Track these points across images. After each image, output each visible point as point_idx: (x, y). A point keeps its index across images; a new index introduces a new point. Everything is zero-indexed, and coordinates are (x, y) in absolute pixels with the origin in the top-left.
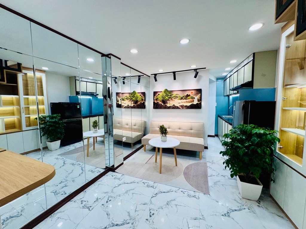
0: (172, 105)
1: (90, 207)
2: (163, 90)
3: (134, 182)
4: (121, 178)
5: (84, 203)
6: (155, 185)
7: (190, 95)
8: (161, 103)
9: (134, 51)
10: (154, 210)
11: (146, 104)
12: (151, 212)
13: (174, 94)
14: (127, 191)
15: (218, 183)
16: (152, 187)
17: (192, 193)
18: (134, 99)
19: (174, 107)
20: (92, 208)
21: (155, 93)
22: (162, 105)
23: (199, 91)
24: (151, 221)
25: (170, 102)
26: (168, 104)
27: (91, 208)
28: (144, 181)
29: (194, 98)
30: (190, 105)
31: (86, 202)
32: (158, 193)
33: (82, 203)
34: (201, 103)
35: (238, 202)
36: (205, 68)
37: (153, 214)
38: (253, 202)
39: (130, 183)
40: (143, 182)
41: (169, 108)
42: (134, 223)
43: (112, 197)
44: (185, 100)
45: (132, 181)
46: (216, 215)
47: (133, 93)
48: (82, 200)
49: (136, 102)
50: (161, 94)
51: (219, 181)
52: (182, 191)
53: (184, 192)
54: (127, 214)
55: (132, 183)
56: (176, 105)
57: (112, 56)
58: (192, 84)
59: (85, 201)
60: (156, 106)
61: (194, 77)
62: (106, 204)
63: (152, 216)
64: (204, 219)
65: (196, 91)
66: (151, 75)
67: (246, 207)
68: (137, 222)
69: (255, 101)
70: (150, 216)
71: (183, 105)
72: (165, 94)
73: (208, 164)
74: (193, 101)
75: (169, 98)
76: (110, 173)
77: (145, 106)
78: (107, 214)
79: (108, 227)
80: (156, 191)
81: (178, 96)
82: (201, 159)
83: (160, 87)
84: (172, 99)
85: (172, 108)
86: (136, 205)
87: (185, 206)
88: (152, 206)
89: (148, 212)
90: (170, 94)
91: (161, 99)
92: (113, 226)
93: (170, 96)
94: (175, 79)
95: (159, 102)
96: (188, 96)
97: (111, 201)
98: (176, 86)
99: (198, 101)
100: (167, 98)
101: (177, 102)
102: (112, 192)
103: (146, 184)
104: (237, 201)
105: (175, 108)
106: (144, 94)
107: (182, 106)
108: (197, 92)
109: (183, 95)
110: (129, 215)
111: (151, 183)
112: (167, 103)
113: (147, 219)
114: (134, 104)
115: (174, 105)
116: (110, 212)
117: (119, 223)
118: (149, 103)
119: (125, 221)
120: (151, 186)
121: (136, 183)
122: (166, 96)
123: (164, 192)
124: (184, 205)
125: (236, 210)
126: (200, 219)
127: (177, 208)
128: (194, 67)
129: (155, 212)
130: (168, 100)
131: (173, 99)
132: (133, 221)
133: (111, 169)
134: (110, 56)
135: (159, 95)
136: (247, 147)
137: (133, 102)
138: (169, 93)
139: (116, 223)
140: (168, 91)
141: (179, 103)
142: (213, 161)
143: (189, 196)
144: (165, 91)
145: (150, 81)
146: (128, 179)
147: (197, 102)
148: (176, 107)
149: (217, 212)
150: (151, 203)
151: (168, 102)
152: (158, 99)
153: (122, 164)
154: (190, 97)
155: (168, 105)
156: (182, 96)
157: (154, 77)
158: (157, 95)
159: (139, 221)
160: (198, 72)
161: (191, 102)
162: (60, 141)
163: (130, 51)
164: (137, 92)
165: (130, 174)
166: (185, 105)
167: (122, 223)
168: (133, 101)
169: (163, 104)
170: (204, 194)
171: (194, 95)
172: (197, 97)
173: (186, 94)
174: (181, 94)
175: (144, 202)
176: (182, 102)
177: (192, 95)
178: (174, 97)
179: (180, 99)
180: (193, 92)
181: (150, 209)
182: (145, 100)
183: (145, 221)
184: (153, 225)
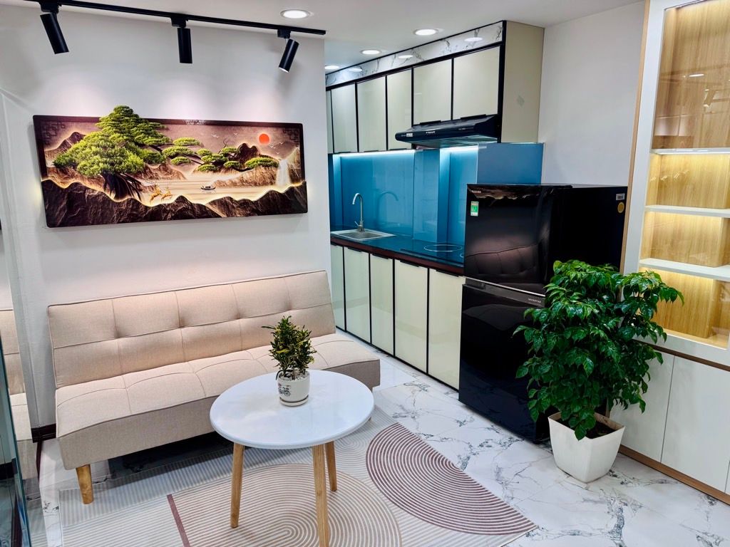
0: (172, 200)
2: (103, 109)
7: (255, 149)
8: (97, 189)
13: (179, 138)
19: (184, 212)
21: (48, 126)
22: (107, 200)
23: (293, 133)
25: (154, 182)
26: (142, 194)
29: (276, 165)
30: (261, 199)
34: (304, 188)
35: (595, 502)
36: (323, 32)
41: (157, 215)
44: (235, 176)
50: (88, 133)
51: (499, 468)
56: (193, 200)
60: (69, 208)
61: (281, 66)
65: (280, 131)
67: (617, 503)
71: (231, 199)
72: (116, 137)
73: (408, 426)
74: (272, 179)
75: (151, 160)
81: (198, 151)
84: (165, 168)
85: (174, 218)
90: (150, 140)
91: (98, 164)
93: (151, 151)
94: (186, 57)
95: (86, 184)
96: (247, 152)
99: (294, 178)
100: (132, 158)
105: (187, 218)
107: (227, 206)
108: (286, 136)
109: (226, 149)
112: (139, 190)
115: (182, 199)
122: (130, 149)
125: (619, 527)
130: (145, 172)
131: (172, 167)
135: (82, 143)
138: (147, 133)
140: (138, 120)
141: (208, 188)
144: (119, 120)
147: (290, 185)
148: (197, 210)
151: (145, 183)
152: (72, 164)
154: (259, 158)
155: (148, 201)
156: (217, 153)
158: (66, 136)
160: (296, 45)
161: (265, 184)
166: (237, 198)
169: (112, 197)
170: (528, 535)
171: (274, 152)
172: (286, 163)
173: (240, 144)
174: (214, 145)
176: (221, 184)
177: (264, 149)
178: (177, 155)
179: (210, 169)
180: (270, 137)
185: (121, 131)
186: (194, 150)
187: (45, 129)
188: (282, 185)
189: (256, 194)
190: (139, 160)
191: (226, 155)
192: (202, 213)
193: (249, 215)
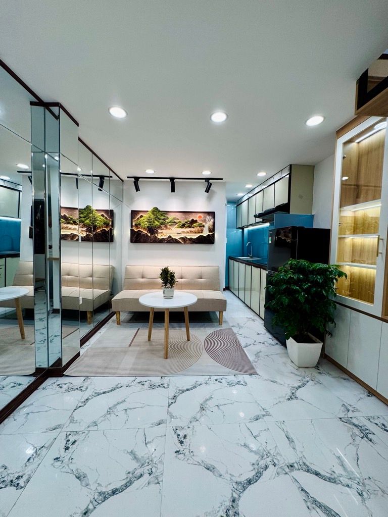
0: (166, 237)
1: (18, 478)
2: (150, 209)
3: (120, 386)
4: (85, 385)
6: (166, 380)
7: (196, 220)
8: (146, 232)
9: (118, 113)
10: (182, 428)
11: (116, 232)
12: (179, 435)
13: (171, 217)
14: (110, 408)
15: (260, 354)
16: (161, 386)
17: (232, 378)
18: (87, 221)
19: (171, 241)
20: (25, 478)
23: (211, 215)
24: (186, 452)
25: (162, 231)
26: (159, 234)
27: (21, 482)
28: (139, 379)
29: (204, 226)
30: (197, 238)
32: (176, 394)
34: (214, 234)
35: (296, 375)
36: (222, 179)
37: (185, 437)
38: (311, 369)
39: (111, 391)
40: (139, 383)
41: (161, 241)
42: (154, 470)
43: (76, 433)
44: (188, 230)
45: (114, 386)
46: (280, 402)
47: (85, 209)
49: (91, 228)
50: (145, 216)
51: (260, 352)
52: (216, 380)
53: (221, 381)
54: (131, 457)
55: (114, 389)
56: (173, 237)
57: (61, 110)
58: (199, 203)
60: (137, 238)
61: (206, 191)
62: (66, 456)
63: (184, 441)
64: (269, 415)
65: (206, 214)
66: (128, 177)
67: (308, 379)
68: (159, 466)
70: (181, 443)
71: (186, 237)
72: (152, 216)
73: (235, 330)
74: (202, 231)
75: (162, 224)
77: (113, 237)
78: (78, 478)
79: (91, 507)
80: (172, 392)
81: (177, 221)
82: (221, 325)
83: (145, 203)
84: (166, 227)
85: (166, 243)
86: (141, 432)
87: (232, 402)
88: (176, 423)
89: (173, 437)
90: (162, 217)
91: (146, 224)
92: (105, 498)
93: (162, 221)
94: (173, 190)
95: (142, 230)
96: (193, 222)
97: (76, 443)
98: (173, 205)
99: (210, 231)
100: (157, 223)
101: (175, 232)
103: (147, 384)
104: (294, 374)
105: (171, 243)
106: (111, 213)
107: (184, 239)
108: (208, 216)
109: (186, 221)
110: (135, 458)
111: (156, 380)
112: (157, 233)
113: (177, 452)
114: (87, 231)
115: (170, 237)
116: (84, 470)
117: (118, 485)
118: (122, 231)
119: (130, 475)
120: (157, 385)
121: (125, 387)
122: (156, 220)
123: (187, 390)
124: (230, 402)
125: (300, 387)
126: (264, 416)
127: (221, 410)
128: (207, 173)
129: (188, 432)
130: (160, 227)
131: (168, 226)
132: (150, 467)
133: (57, 370)
135: (143, 218)
137: (85, 229)
138: (162, 215)
139: (109, 489)
140: (159, 211)
141: (179, 233)
142: (238, 324)
143: (230, 384)
144: (153, 211)
145: (123, 190)
146: (100, 383)
147: (208, 233)
148: (174, 240)
149: (279, 397)
150: (172, 416)
151: (159, 231)
152: (140, 224)
153: (78, 355)
154: (197, 224)
155: (160, 237)
156: (183, 222)
157: (134, 182)
158: (139, 216)
159: (161, 462)
160: (211, 184)
161: (199, 233)
163: (109, 109)
164: (94, 208)
165: (104, 372)
166: (188, 237)
167: (124, 482)
168: (84, 226)
169: (149, 235)
170: (250, 375)
171: (203, 221)
172: (208, 225)
173: (191, 219)
174: (181, 219)
175: (156, 421)
176: (184, 232)
177: (200, 221)
178: (170, 222)
179: (180, 227)
180: (202, 216)
181: (175, 429)
182: (112, 225)
183: (176, 457)
184: (194, 458)
185: (154, 215)
186: (175, 221)
187: (134, 213)
188: (206, 233)
189: (195, 236)
190: (158, 224)
191: (186, 222)
192: (176, 242)
193: (191, 243)
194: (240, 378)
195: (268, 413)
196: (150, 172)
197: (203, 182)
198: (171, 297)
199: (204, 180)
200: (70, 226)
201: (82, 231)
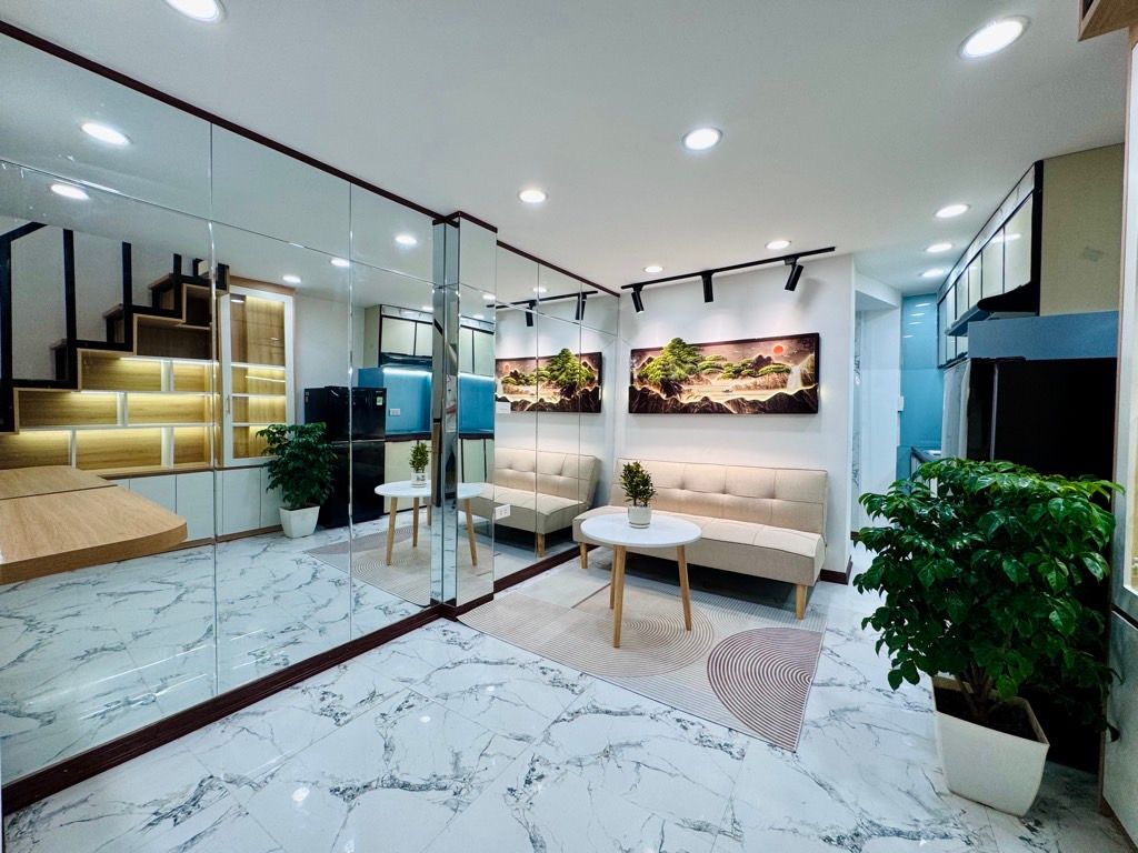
0: (698, 400)
1: (344, 714)
2: (666, 343)
3: (512, 661)
4: (473, 642)
5: (329, 700)
6: (585, 682)
7: (769, 359)
8: (656, 391)
9: (533, 196)
10: (547, 764)
11: (605, 394)
12: (533, 770)
13: (709, 355)
14: (477, 686)
15: (850, 714)
16: (570, 687)
17: (720, 734)
18: (563, 377)
19: (709, 408)
20: (348, 717)
21: (637, 354)
22: (660, 398)
23: (809, 343)
24: (524, 799)
25: (691, 387)
26: (683, 395)
27: (343, 719)
28: (547, 663)
29: (788, 371)
30: (769, 401)
31: (338, 698)
32: (583, 711)
33: (323, 699)
34: (815, 389)
35: (921, 804)
36: (832, 249)
37: (542, 777)
38: (1002, 818)
39: (496, 663)
40: (542, 668)
42: (463, 792)
43: (421, 697)
44: (749, 381)
45: (504, 659)
46: (795, 831)
47: (559, 356)
48: (326, 689)
49: (569, 389)
50: (657, 357)
51: (857, 710)
52: (678, 720)
53: (688, 725)
54: (452, 759)
55: (501, 663)
56: (714, 400)
57: (463, 221)
58: (779, 317)
59: (334, 696)
60: (642, 403)
61: (786, 288)
62: (393, 716)
63: (534, 782)
64: (736, 836)
65: (795, 341)
66: (623, 288)
67: (954, 832)
68: (474, 792)
69: (1022, 360)
70: (528, 782)
71: (742, 399)
72: (671, 358)
73: (829, 640)
74: (784, 383)
75: (691, 371)
76: (442, 622)
77: (600, 402)
78: (386, 747)
79: (374, 785)
80: (580, 703)
81: (723, 363)
82: (802, 618)
83: (656, 333)
84: (698, 377)
85: (698, 412)
86: (490, 734)
87: (675, 772)
88: (545, 751)
89: (523, 767)
90: (691, 358)
91: (657, 375)
92: (392, 786)
93: (690, 365)
94: (709, 297)
95: (651, 388)
96: (761, 362)
97: (412, 709)
98: (715, 328)
99: (805, 381)
100: (679, 371)
101: (718, 389)
102: (426, 681)
103: (551, 675)
104: (915, 797)
105: (709, 412)
106: (597, 359)
107: (739, 405)
108: (801, 346)
109: (744, 361)
110: (456, 764)
111: (570, 674)
112: (680, 392)
113: (511, 790)
114: (561, 394)
115: (706, 399)
116: (397, 743)
117: (414, 781)
118: (615, 394)
119: (434, 780)
120: (565, 682)
121: (517, 666)
122: (679, 365)
123: (607, 712)
124: (669, 769)
125: (899, 834)
126: (723, 832)
127: (638, 773)
128: (780, 246)
129: (551, 773)
130: (686, 380)
131: (703, 376)
132: (463, 785)
133: (445, 610)
134: (456, 220)
135: (653, 363)
136: (962, 556)
137: (558, 390)
138: (689, 354)
139: (402, 779)
140: (685, 346)
141: (727, 391)
143: (703, 741)
144: (673, 347)
145: (619, 312)
146: (491, 647)
147: (801, 388)
148: (716, 407)
149: (803, 823)
150: (547, 739)
151: (685, 387)
152: (646, 376)
153: (489, 598)
154: (772, 366)
155: (684, 400)
156: (737, 365)
157: (633, 295)
158: (645, 360)
159: (480, 789)
160: (801, 268)
161: (776, 387)
162: (318, 508)
163: (518, 195)
164: (574, 351)
165: (508, 634)
166: (749, 399)
167: (423, 782)
168: (558, 384)
169: (664, 396)
170: (771, 745)
171: (788, 360)
172: (799, 368)
173: (757, 356)
174: (734, 358)
175: (520, 733)
176: (738, 388)
177: (777, 358)
178: (707, 367)
179: (730, 377)
180: (784, 347)
181: (536, 758)
182: (600, 381)
183: (504, 795)
184: (526, 812)
185: (674, 354)
186: (719, 363)
188: (794, 387)
189: (765, 396)
191: (744, 365)
192: (718, 410)
193: (757, 413)
194: (738, 741)
195: (739, 834)
196: (654, 271)
197: (782, 266)
198: (645, 525)
199: (783, 262)
200: (521, 388)
201: (555, 393)
